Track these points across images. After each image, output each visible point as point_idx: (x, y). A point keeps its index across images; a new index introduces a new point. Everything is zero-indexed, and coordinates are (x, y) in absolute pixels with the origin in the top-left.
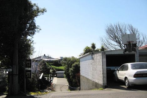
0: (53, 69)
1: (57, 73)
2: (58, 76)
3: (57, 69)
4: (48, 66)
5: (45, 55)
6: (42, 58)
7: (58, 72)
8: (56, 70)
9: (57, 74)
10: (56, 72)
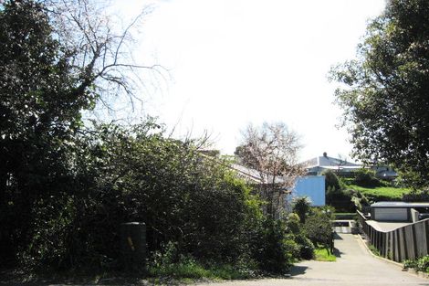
0: (359, 196)
1: (374, 207)
2: (376, 217)
3: (370, 195)
4: (345, 188)
5: (325, 154)
6: (318, 165)
7: (375, 204)
8: (370, 200)
9: (376, 210)
10: (372, 205)
